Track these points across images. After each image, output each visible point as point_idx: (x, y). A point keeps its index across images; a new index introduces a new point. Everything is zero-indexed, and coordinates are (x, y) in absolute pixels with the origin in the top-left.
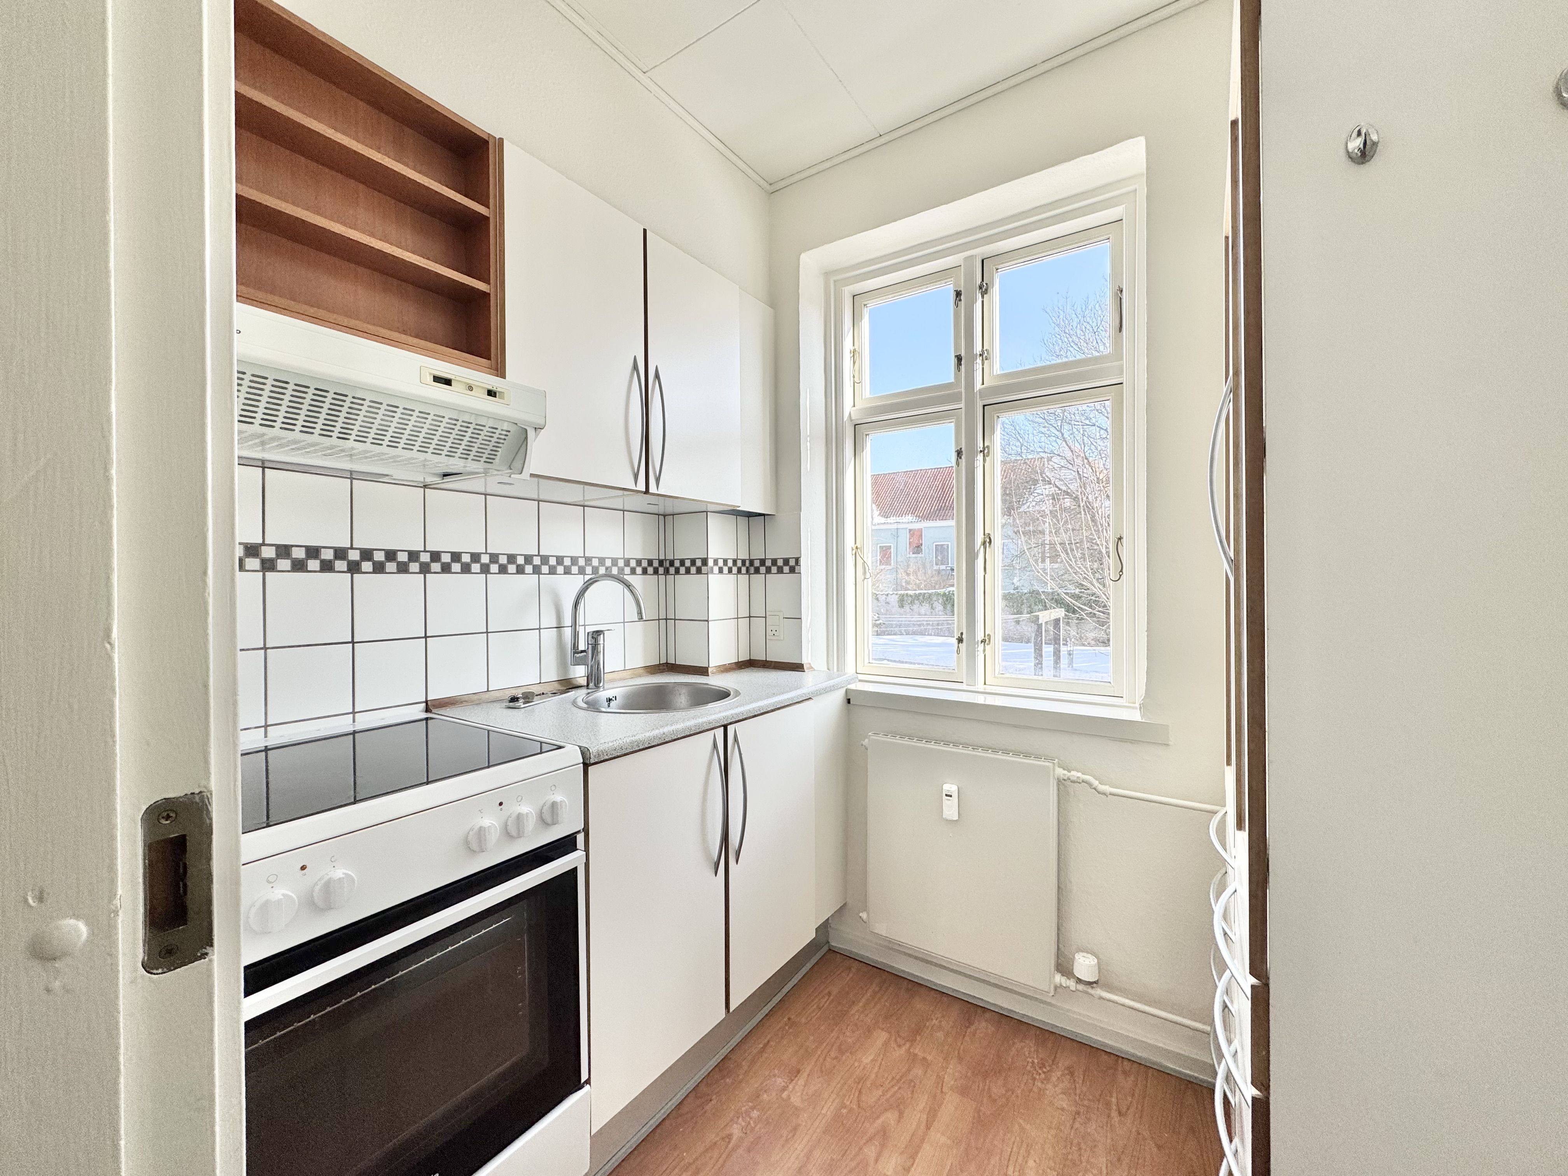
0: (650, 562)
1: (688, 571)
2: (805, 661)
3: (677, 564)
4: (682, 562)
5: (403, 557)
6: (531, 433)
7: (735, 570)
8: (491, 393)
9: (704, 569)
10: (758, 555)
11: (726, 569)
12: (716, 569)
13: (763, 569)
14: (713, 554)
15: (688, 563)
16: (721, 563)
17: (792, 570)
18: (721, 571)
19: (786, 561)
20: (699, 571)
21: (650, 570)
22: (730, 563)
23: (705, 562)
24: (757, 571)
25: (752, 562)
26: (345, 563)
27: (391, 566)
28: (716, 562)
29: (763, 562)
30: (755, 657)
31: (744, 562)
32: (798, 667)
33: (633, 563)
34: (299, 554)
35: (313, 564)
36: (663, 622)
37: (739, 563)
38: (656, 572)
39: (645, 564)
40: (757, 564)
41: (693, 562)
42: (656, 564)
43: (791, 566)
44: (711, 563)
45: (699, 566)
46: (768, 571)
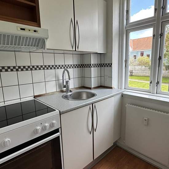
0: (79, 65)
1: (87, 67)
2: (113, 86)
3: (85, 65)
4: (86, 65)
5: (27, 67)
6: (45, 40)
7: (97, 66)
8: (35, 31)
9: (90, 66)
10: (103, 63)
11: (95, 66)
12: (93, 66)
13: (104, 66)
14: (92, 63)
15: (87, 65)
16: (94, 65)
17: (110, 66)
18: (94, 67)
19: (109, 64)
20: (89, 67)
21: (79, 67)
22: (96, 65)
23: (90, 65)
24: (102, 66)
25: (101, 64)
26: (15, 69)
27: (24, 69)
28: (93, 65)
29: (104, 64)
30: (102, 85)
31: (99, 64)
32: (111, 88)
33: (75, 65)
34: (6, 68)
35: (9, 70)
36: (82, 78)
37: (98, 65)
38: (80, 67)
39: (78, 65)
40: (102, 65)
41: (88, 65)
42: (80, 65)
43: (110, 65)
44: (92, 65)
45: (89, 66)
46: (105, 66)
